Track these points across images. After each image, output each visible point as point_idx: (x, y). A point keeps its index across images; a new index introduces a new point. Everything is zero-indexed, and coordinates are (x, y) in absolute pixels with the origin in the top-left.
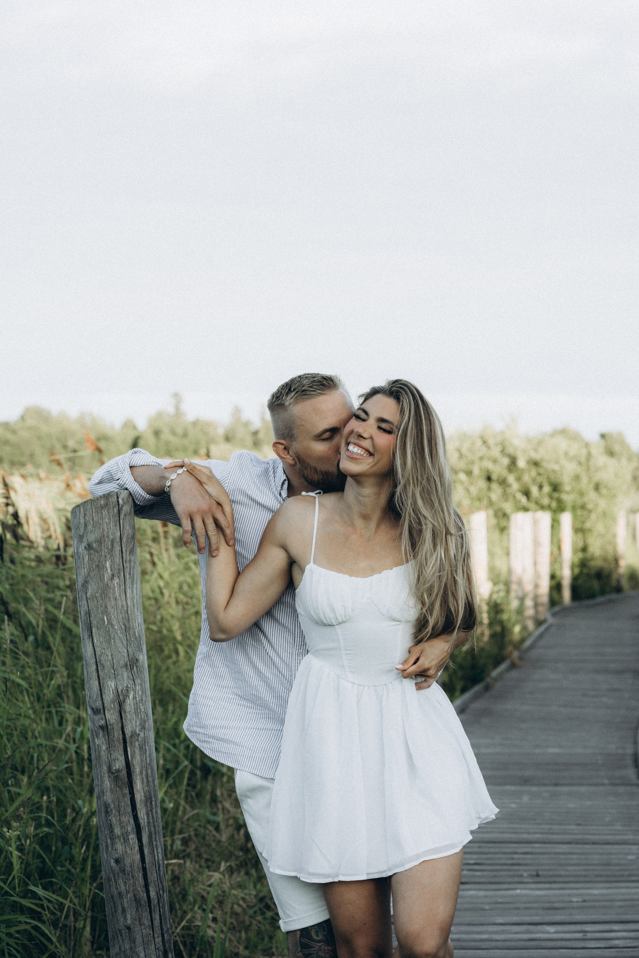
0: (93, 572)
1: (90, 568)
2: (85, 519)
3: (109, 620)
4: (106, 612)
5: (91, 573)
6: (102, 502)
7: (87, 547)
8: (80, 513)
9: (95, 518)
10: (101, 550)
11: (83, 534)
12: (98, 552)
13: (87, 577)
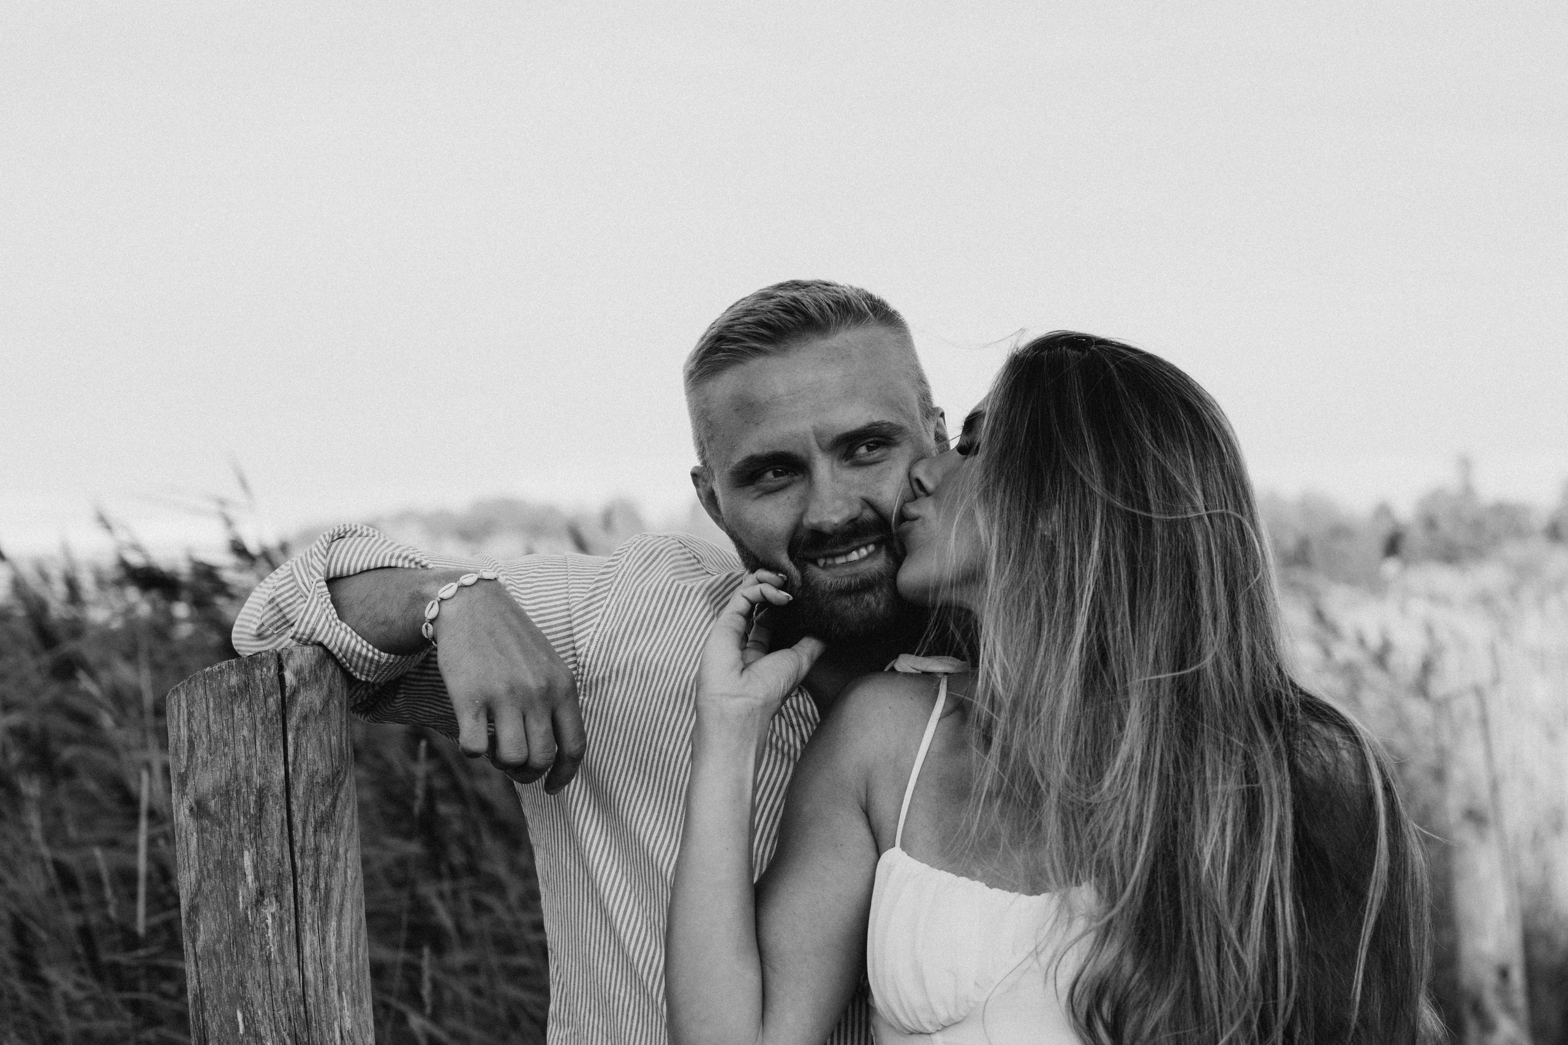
0: (207, 880)
1: (201, 871)
2: (190, 730)
3: (250, 1022)
4: (243, 998)
5: (203, 883)
6: (234, 680)
7: (195, 809)
8: (179, 711)
9: (215, 728)
10: (228, 819)
11: (186, 771)
12: (220, 825)
13: (196, 895)
